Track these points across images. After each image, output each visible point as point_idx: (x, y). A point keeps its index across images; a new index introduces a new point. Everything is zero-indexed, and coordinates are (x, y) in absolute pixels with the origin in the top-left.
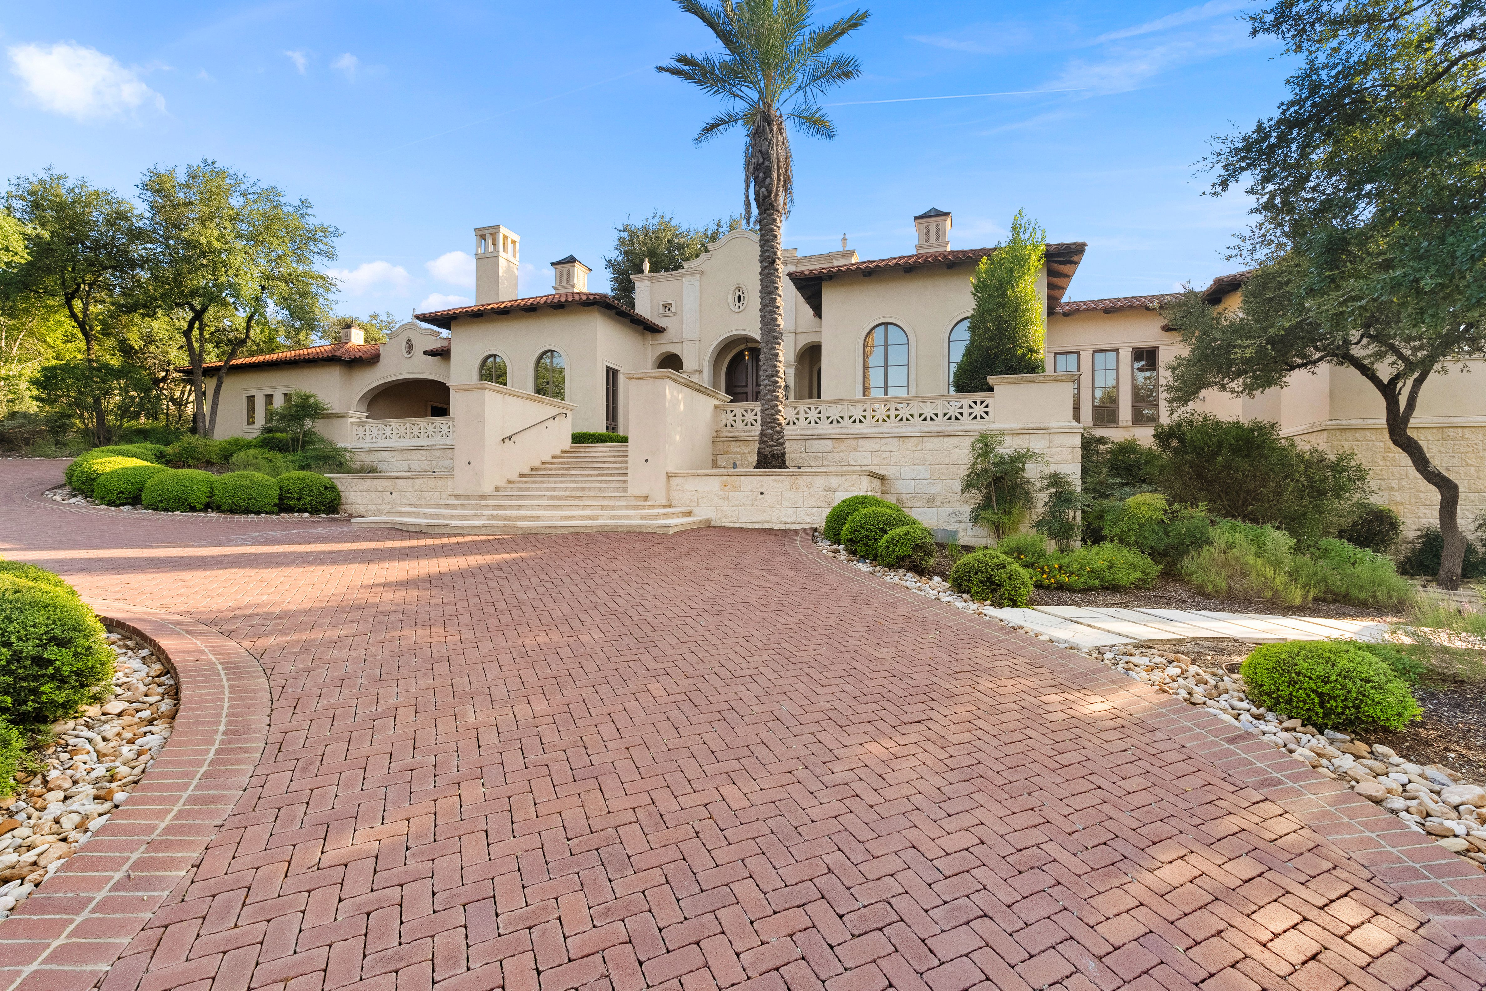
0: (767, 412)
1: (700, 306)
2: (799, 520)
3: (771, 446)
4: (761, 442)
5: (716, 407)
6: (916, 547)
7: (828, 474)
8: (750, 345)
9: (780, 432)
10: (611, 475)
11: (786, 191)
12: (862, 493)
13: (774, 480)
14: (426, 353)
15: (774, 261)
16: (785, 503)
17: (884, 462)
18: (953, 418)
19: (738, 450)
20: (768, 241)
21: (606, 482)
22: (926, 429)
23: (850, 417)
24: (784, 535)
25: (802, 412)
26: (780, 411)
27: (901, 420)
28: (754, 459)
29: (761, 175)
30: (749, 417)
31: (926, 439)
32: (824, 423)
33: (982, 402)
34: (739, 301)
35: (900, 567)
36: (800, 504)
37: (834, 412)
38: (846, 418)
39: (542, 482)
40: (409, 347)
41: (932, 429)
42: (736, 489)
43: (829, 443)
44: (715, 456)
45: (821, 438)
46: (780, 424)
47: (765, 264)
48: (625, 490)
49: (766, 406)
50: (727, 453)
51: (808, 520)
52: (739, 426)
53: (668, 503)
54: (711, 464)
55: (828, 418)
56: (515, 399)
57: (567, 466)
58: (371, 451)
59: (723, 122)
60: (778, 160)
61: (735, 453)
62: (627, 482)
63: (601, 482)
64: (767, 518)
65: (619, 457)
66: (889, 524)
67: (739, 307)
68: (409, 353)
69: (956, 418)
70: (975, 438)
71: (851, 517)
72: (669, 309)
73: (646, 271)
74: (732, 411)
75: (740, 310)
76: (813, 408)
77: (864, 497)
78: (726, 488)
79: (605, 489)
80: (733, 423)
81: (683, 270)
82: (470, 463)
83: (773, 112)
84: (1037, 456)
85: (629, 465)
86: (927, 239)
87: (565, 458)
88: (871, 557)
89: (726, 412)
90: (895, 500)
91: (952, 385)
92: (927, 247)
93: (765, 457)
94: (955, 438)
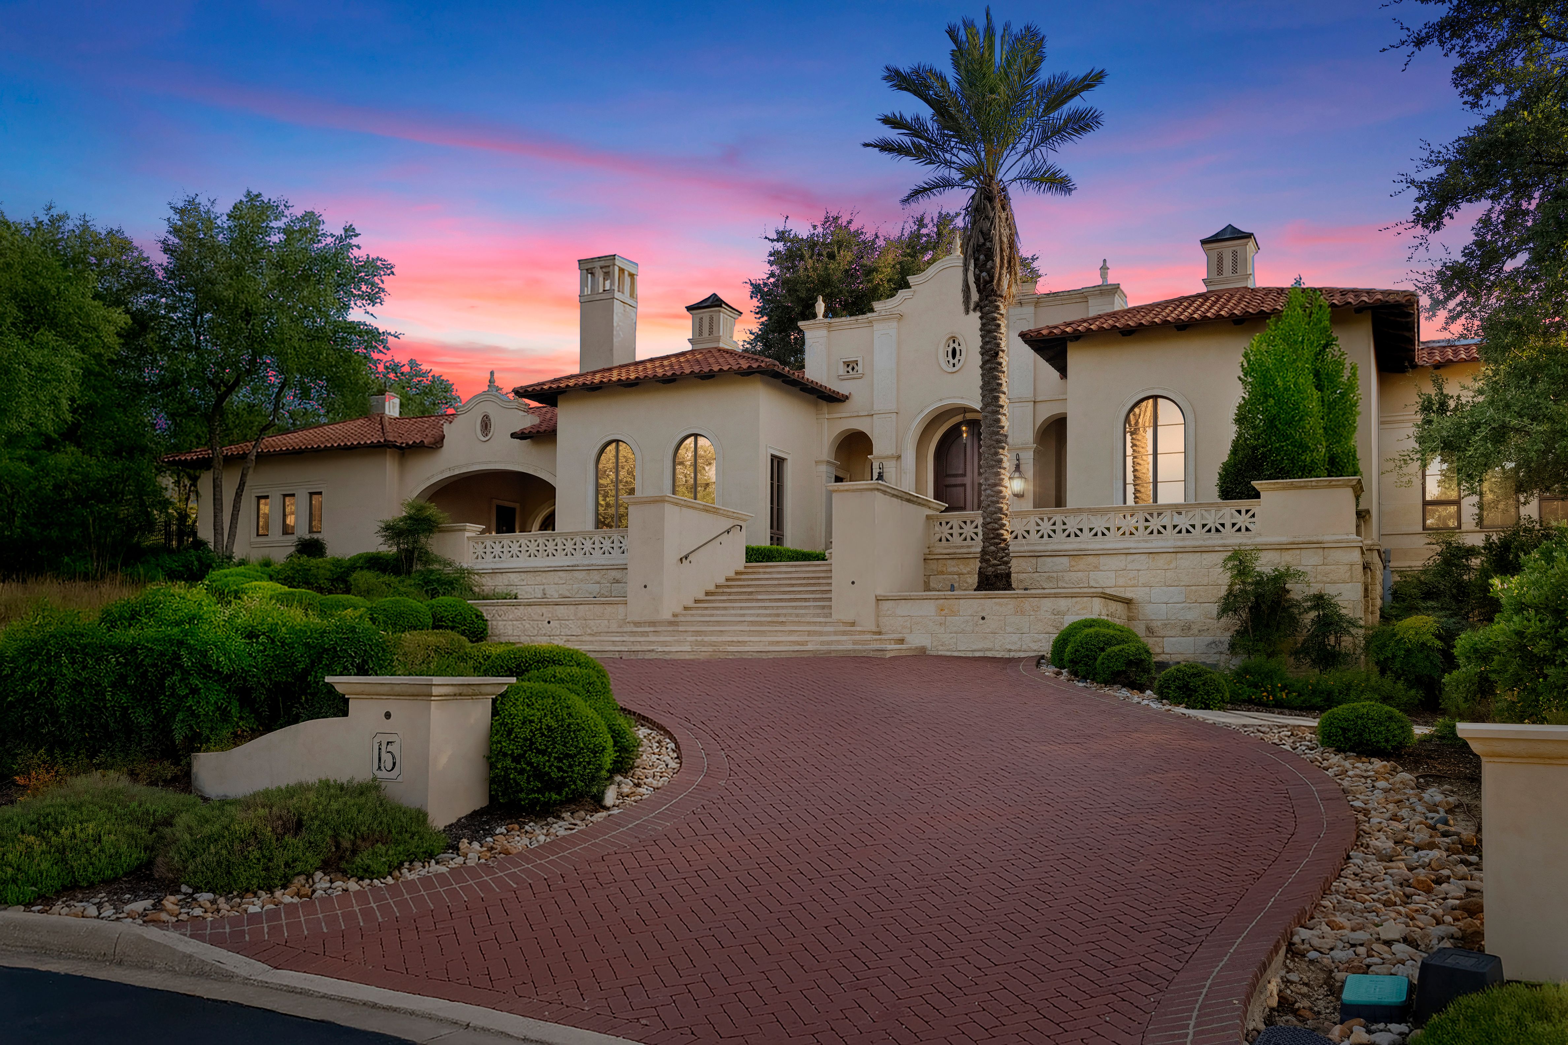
0: (989, 526)
2: (1024, 647)
3: (994, 565)
4: (983, 560)
5: (929, 518)
6: (1130, 663)
7: (1056, 596)
8: (969, 416)
9: (1004, 549)
10: (805, 600)
11: (1010, 273)
12: (1094, 617)
13: (998, 604)
14: (514, 435)
15: (997, 354)
16: (1009, 629)
17: (1131, 583)
18: (1213, 530)
19: (955, 569)
20: (990, 332)
21: (801, 607)
22: (1180, 544)
23: (1091, 530)
24: (1008, 663)
25: (1032, 523)
26: (1004, 525)
27: (1152, 533)
28: (974, 580)
29: (982, 257)
30: (969, 530)
31: (1179, 555)
32: (1060, 536)
33: (1247, 511)
34: (954, 357)
35: (1115, 683)
36: (1026, 630)
37: (1072, 524)
38: (1086, 530)
39: (725, 608)
40: (486, 424)
41: (1187, 543)
42: (954, 614)
43: (1065, 560)
44: (927, 576)
45: (1055, 554)
46: (1005, 540)
47: (988, 358)
48: (829, 615)
49: (988, 520)
50: (942, 573)
51: (1035, 646)
52: (957, 540)
53: (877, 630)
54: (922, 585)
55: (1064, 530)
56: (691, 511)
57: (750, 590)
58: (494, 572)
59: (937, 186)
60: (1001, 241)
61: (950, 574)
62: (830, 607)
63: (796, 608)
64: (989, 645)
65: (819, 578)
66: (1109, 643)
67: (954, 365)
68: (487, 435)
69: (1217, 530)
70: (1229, 554)
71: (1072, 639)
72: (853, 369)
73: (820, 315)
74: (947, 523)
75: (955, 369)
76: (1046, 519)
77: (1094, 621)
78: (943, 613)
79: (803, 615)
80: (949, 537)
81: (874, 314)
82: (645, 587)
83: (995, 186)
84: (1298, 574)
85: (833, 588)
86: (1220, 271)
87: (744, 580)
88: (1091, 676)
89: (941, 524)
90: (1143, 627)
91: (1216, 491)
92: (1219, 283)
93: (987, 578)
94: (1214, 554)
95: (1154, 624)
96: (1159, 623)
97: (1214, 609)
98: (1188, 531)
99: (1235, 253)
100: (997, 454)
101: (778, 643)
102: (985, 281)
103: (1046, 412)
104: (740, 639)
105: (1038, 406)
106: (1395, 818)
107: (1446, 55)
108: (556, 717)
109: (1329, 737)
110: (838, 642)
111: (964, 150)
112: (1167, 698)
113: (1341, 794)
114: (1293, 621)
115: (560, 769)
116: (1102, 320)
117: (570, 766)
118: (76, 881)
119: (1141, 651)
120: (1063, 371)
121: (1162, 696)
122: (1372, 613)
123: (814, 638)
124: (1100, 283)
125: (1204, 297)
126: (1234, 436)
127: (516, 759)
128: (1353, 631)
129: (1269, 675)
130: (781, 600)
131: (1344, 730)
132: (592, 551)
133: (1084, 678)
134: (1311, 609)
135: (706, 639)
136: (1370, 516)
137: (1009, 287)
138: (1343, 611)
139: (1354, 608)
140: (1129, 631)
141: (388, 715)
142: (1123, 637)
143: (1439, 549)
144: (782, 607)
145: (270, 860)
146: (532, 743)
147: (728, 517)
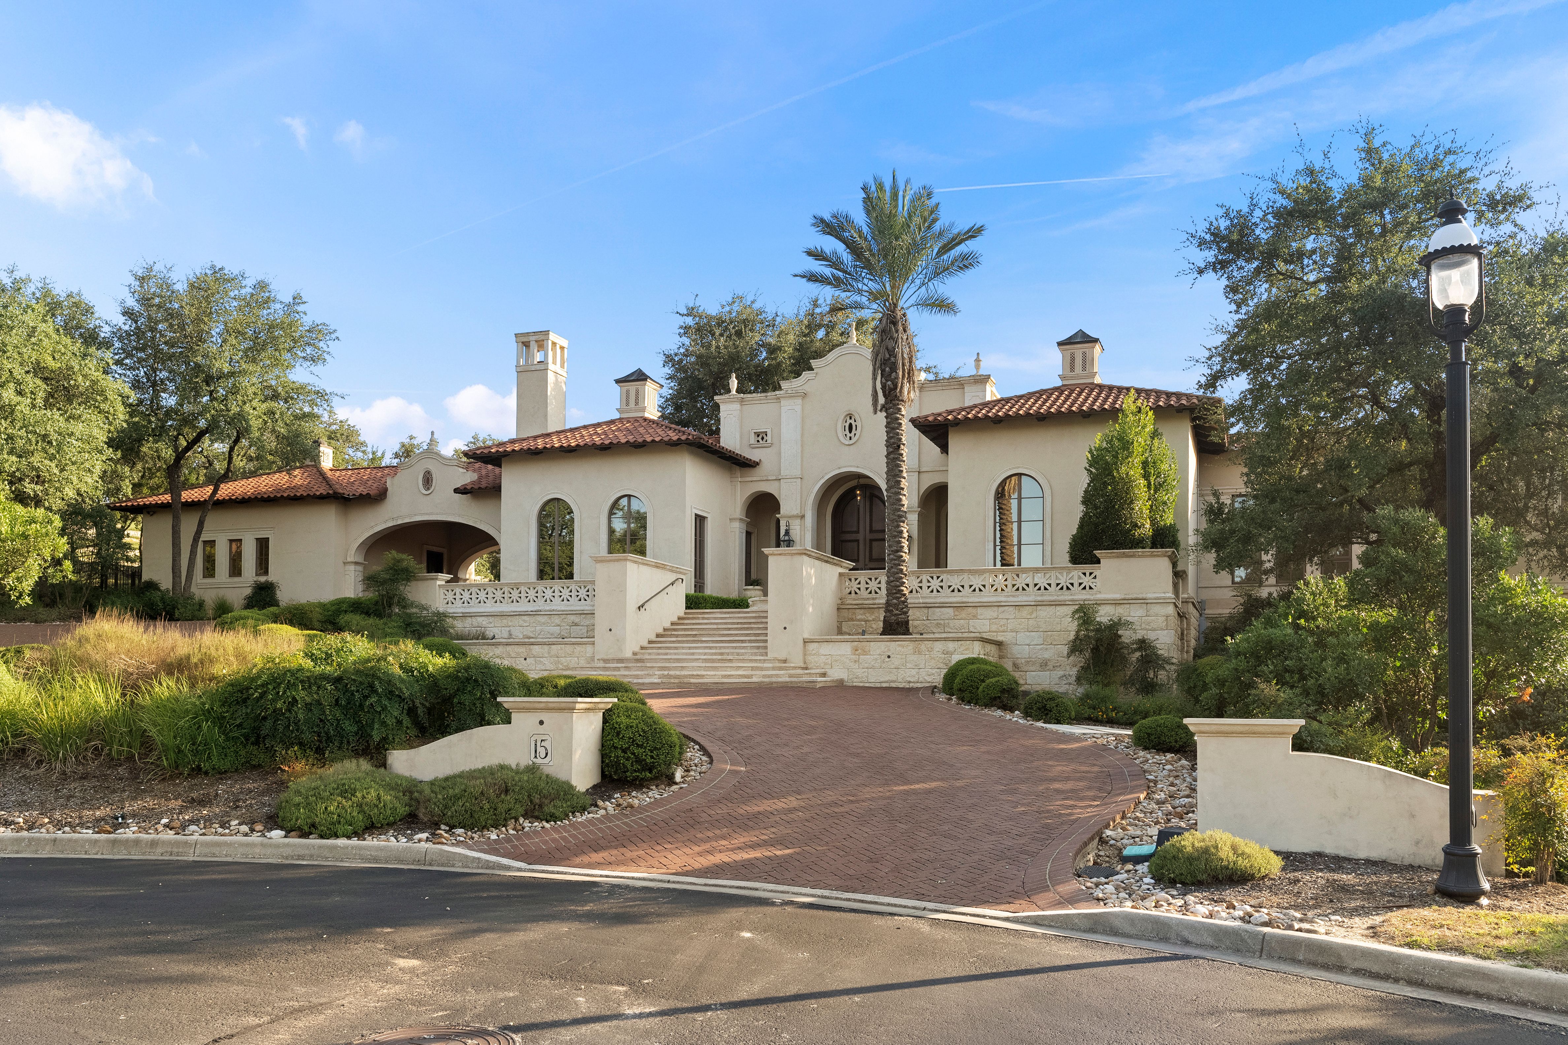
0: (892, 584)
1: (802, 435)
2: (921, 679)
3: (896, 615)
4: (887, 611)
5: (841, 575)
6: (1003, 691)
7: (946, 639)
8: (862, 481)
9: (904, 602)
10: (742, 641)
11: (909, 382)
12: (975, 656)
13: (899, 645)
14: (456, 491)
15: (899, 447)
16: (909, 665)
17: (1001, 629)
18: (1065, 588)
19: (863, 617)
20: (894, 429)
21: (740, 648)
22: (1039, 598)
23: (971, 586)
24: (908, 691)
25: (925, 581)
26: (904, 583)
27: (1018, 589)
28: (880, 626)
29: (887, 369)
30: (873, 585)
31: (1039, 608)
32: (946, 591)
33: (1091, 574)
34: (850, 431)
35: (992, 706)
36: (922, 666)
37: (955, 582)
38: (967, 587)
39: (676, 648)
40: (428, 480)
41: (1045, 598)
42: (865, 653)
43: (950, 610)
44: (840, 623)
45: (942, 606)
46: (905, 595)
47: (891, 450)
48: (766, 654)
49: (892, 579)
50: (852, 620)
51: (929, 679)
52: (864, 593)
53: (805, 666)
54: (836, 631)
55: (950, 587)
56: (646, 568)
57: (694, 633)
58: (465, 616)
60: (903, 358)
61: (859, 620)
62: (766, 648)
63: (736, 648)
64: (894, 678)
65: (750, 623)
66: (987, 676)
67: (850, 438)
68: (428, 489)
69: (1068, 588)
70: (1077, 607)
71: (960, 673)
72: (763, 439)
73: (734, 392)
74: (856, 579)
75: (851, 442)
76: (935, 577)
77: (974, 659)
78: (857, 652)
79: (743, 654)
80: (857, 591)
81: (782, 392)
82: (610, 630)
83: (898, 312)
84: (1128, 624)
85: (769, 632)
86: (1072, 368)
87: (687, 624)
88: (974, 701)
89: (850, 580)
90: (1011, 664)
91: (1067, 557)
92: (1072, 378)
93: (891, 625)
94: (1065, 607)
95: (1019, 661)
96: (1023, 661)
97: (1065, 650)
98: (1046, 589)
99: (1084, 354)
100: (899, 526)
101: (729, 676)
102: (889, 388)
103: (929, 481)
104: (699, 673)
105: (922, 475)
106: (1172, 785)
107: (1218, 279)
108: (646, 724)
109: (1139, 740)
110: (777, 676)
111: (871, 280)
112: (1030, 716)
113: (1142, 773)
114: (1124, 660)
115: (652, 757)
116: (977, 409)
117: (657, 755)
118: (373, 823)
119: (1012, 682)
120: (944, 448)
121: (1027, 714)
122: (1187, 652)
123: (758, 672)
124: (974, 372)
125: (1060, 390)
126: (1080, 515)
127: (624, 751)
128: (1167, 667)
129: (1104, 700)
130: (722, 641)
131: (1149, 734)
132: (552, 599)
133: (969, 703)
134: (1136, 650)
135: (672, 673)
136: (1187, 576)
137: (909, 393)
138: (1160, 652)
139: (1169, 650)
140: (1002, 667)
141: (541, 723)
142: (999, 670)
143: (1242, 601)
144: (724, 647)
145: (495, 809)
146: (634, 741)
147: (672, 571)
